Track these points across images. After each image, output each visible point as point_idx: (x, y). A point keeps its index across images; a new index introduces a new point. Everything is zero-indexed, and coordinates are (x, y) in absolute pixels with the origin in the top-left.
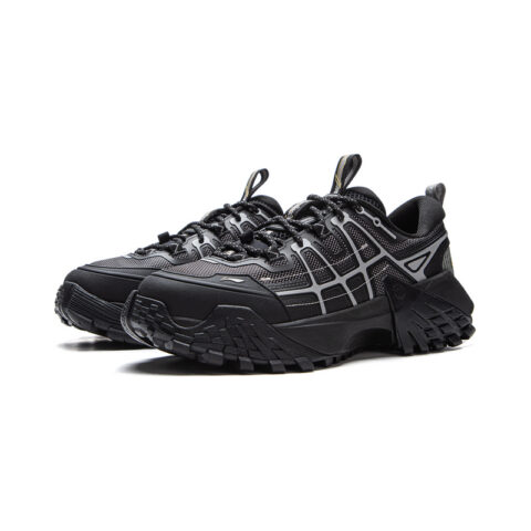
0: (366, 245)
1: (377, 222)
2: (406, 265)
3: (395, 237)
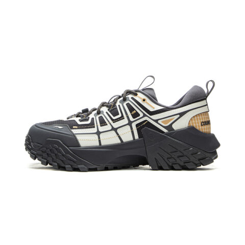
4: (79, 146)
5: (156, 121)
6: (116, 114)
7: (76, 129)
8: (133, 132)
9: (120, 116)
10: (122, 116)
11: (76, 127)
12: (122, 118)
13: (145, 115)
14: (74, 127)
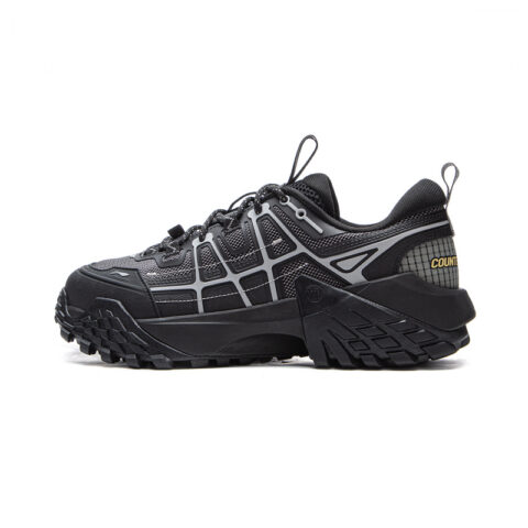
0: (280, 240)
1: (301, 214)
2: (333, 264)
3: (321, 231)
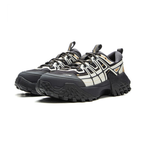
4: (85, 86)
5: (113, 70)
6: (95, 67)
7: (79, 76)
8: (105, 76)
9: (97, 68)
10: (99, 68)
11: (79, 75)
12: (98, 69)
13: (108, 67)
14: (77, 75)
